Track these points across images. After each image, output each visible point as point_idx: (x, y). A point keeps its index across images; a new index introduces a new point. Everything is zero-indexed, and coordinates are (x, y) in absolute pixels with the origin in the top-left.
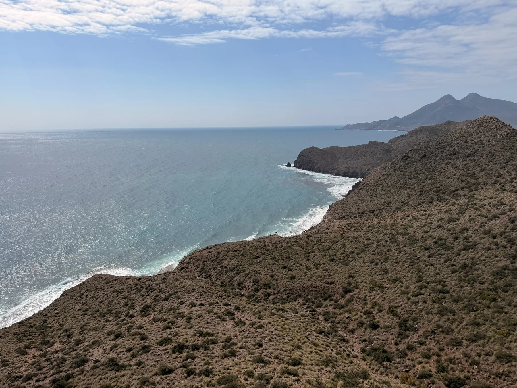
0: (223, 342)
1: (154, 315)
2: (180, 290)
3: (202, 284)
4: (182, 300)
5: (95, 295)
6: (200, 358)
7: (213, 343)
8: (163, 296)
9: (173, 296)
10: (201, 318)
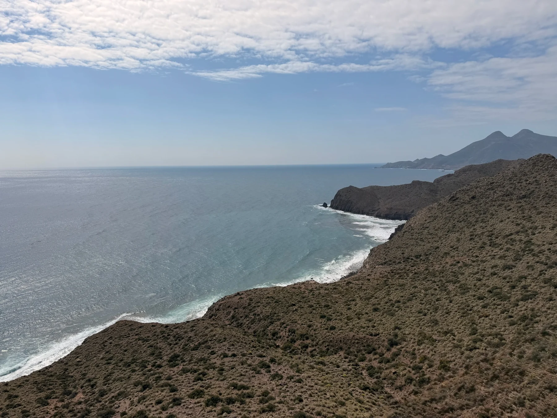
0: (259, 396)
1: (184, 365)
2: (210, 339)
3: (234, 333)
4: (213, 350)
6: (236, 412)
7: (249, 396)
8: (192, 346)
9: (203, 345)
10: (234, 370)
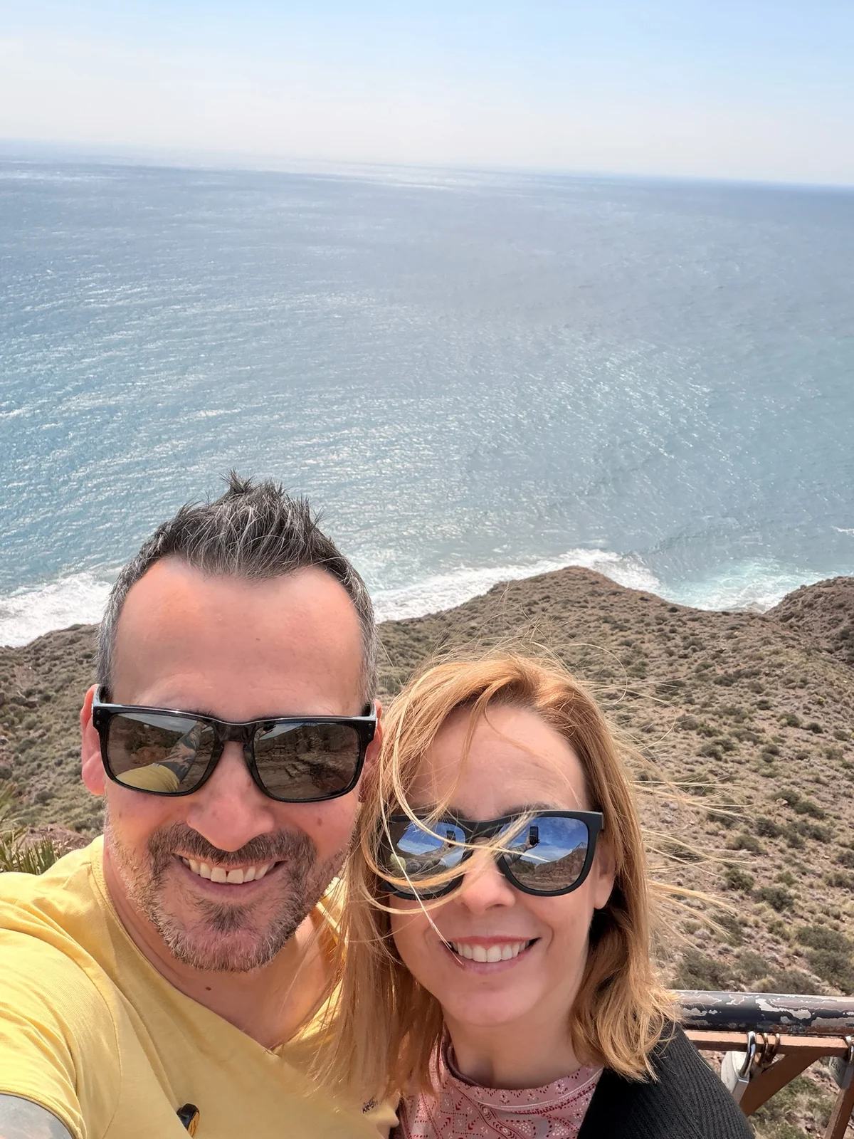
0: (844, 845)
1: (687, 711)
2: (766, 670)
3: (832, 675)
4: (766, 698)
5: (563, 615)
6: (772, 859)
7: (818, 836)
8: (720, 672)
9: (745, 680)
10: (803, 763)
